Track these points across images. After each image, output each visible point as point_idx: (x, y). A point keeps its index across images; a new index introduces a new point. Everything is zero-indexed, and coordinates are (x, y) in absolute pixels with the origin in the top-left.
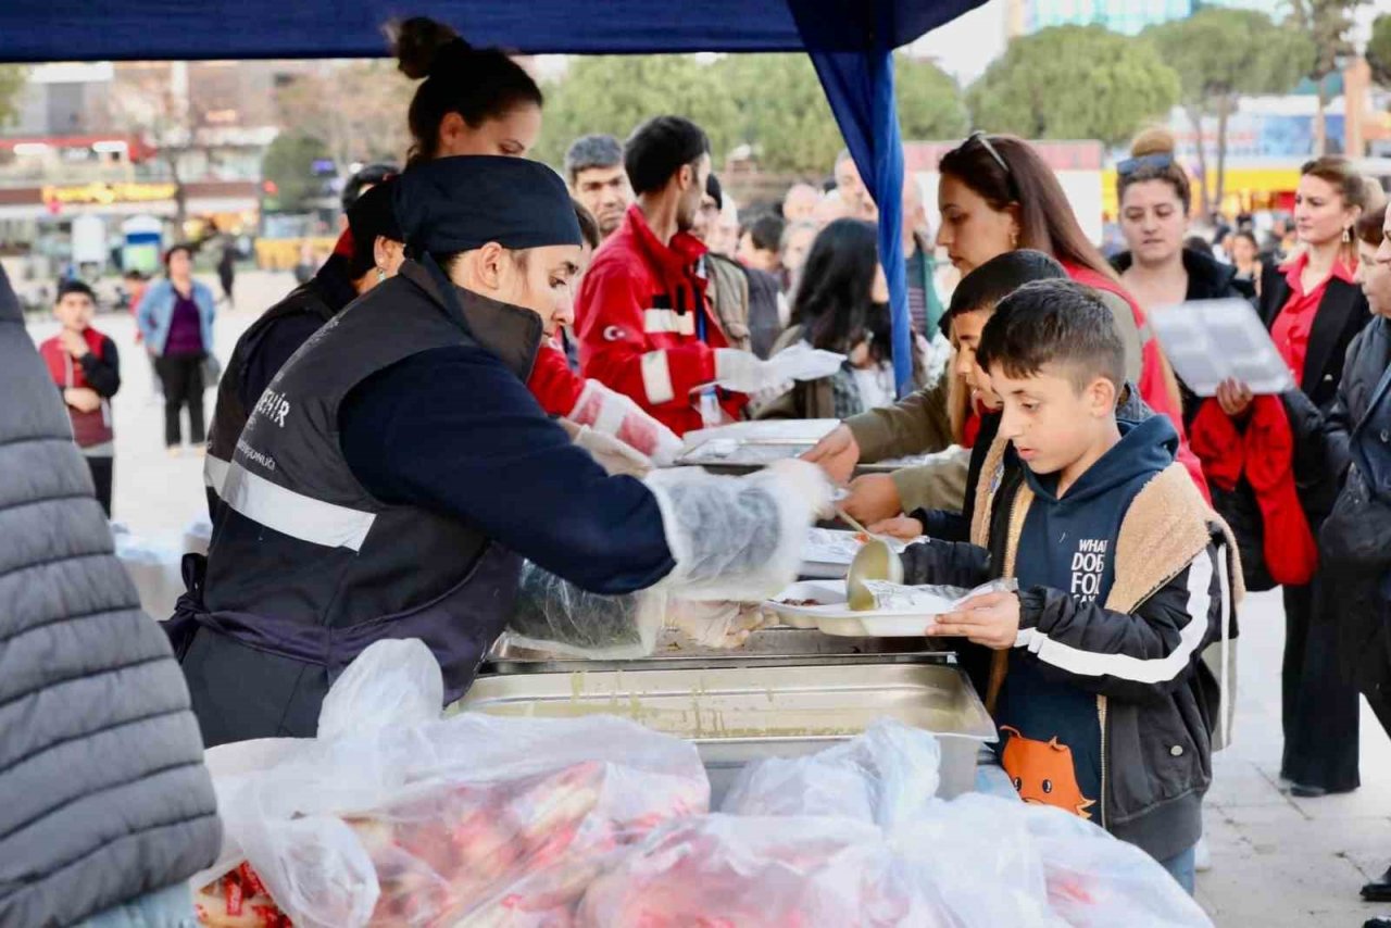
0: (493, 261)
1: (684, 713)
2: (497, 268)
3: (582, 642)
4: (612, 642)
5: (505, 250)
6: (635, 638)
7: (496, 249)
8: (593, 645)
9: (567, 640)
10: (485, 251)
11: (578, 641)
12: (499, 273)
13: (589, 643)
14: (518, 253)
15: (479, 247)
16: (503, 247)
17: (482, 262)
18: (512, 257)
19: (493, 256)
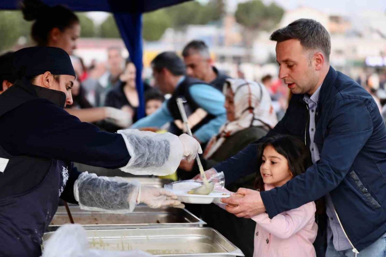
0: (48, 78)
1: (118, 245)
2: (49, 81)
3: (107, 208)
4: (118, 207)
5: (52, 75)
6: (127, 206)
7: (49, 74)
8: (112, 209)
9: (101, 207)
10: (45, 75)
11: (105, 207)
12: (49, 83)
13: (110, 208)
14: (56, 76)
15: (43, 73)
16: (52, 73)
17: (44, 78)
18: (54, 77)
19: (47, 77)
